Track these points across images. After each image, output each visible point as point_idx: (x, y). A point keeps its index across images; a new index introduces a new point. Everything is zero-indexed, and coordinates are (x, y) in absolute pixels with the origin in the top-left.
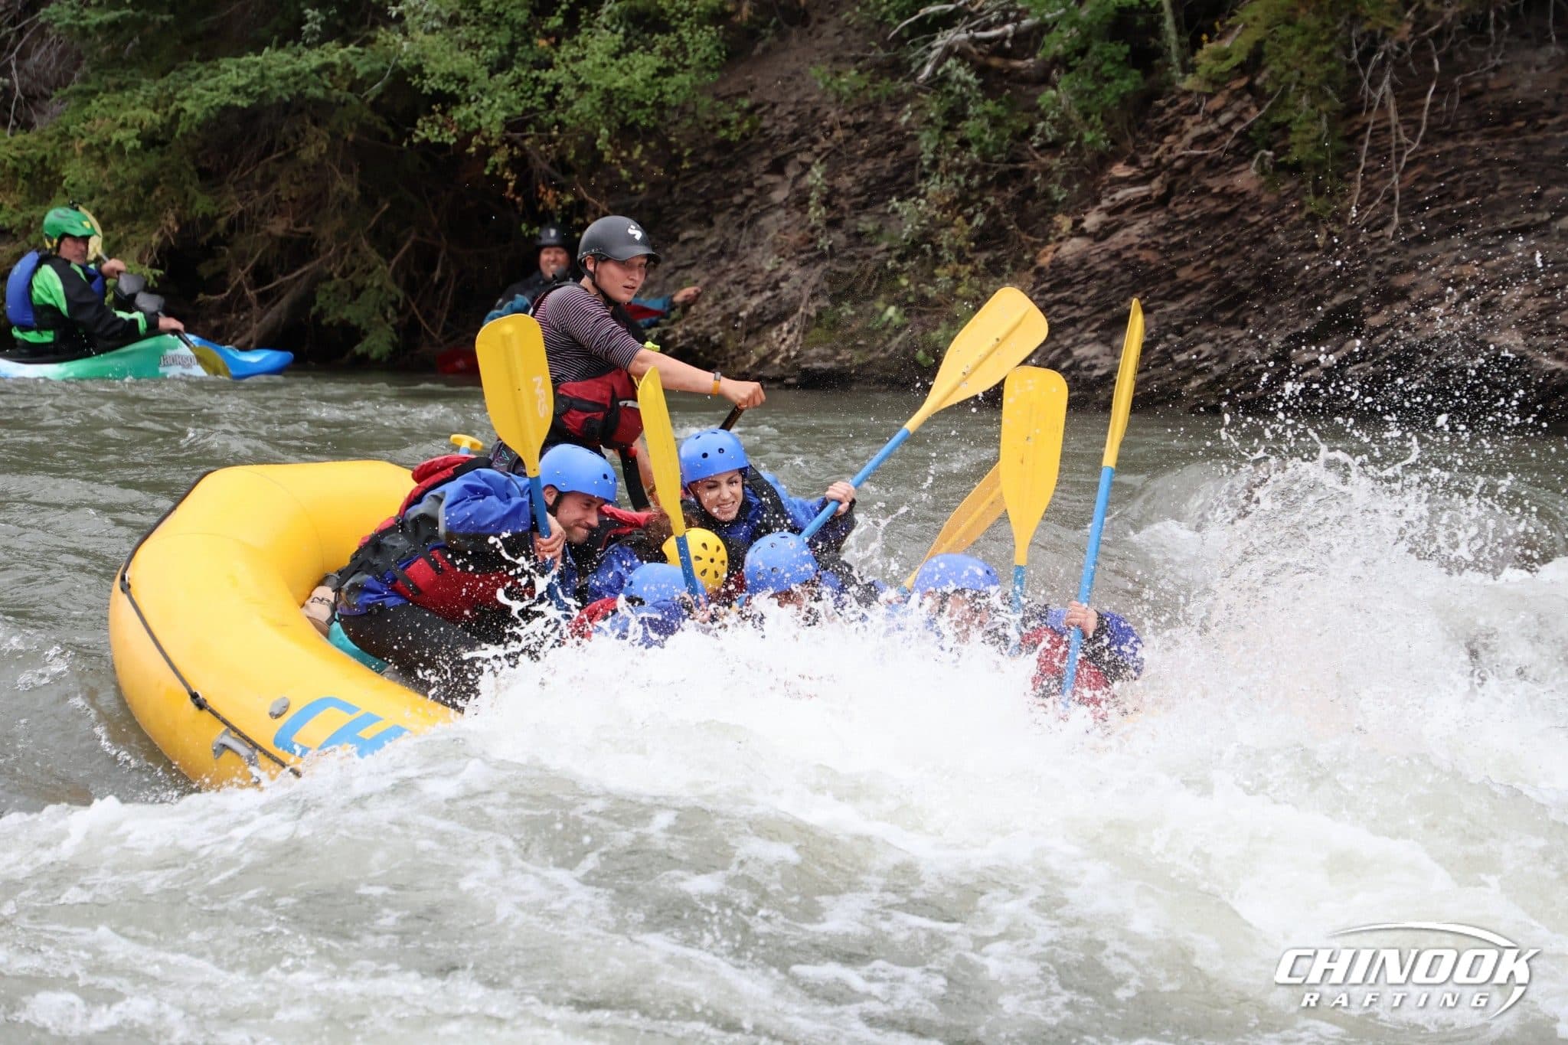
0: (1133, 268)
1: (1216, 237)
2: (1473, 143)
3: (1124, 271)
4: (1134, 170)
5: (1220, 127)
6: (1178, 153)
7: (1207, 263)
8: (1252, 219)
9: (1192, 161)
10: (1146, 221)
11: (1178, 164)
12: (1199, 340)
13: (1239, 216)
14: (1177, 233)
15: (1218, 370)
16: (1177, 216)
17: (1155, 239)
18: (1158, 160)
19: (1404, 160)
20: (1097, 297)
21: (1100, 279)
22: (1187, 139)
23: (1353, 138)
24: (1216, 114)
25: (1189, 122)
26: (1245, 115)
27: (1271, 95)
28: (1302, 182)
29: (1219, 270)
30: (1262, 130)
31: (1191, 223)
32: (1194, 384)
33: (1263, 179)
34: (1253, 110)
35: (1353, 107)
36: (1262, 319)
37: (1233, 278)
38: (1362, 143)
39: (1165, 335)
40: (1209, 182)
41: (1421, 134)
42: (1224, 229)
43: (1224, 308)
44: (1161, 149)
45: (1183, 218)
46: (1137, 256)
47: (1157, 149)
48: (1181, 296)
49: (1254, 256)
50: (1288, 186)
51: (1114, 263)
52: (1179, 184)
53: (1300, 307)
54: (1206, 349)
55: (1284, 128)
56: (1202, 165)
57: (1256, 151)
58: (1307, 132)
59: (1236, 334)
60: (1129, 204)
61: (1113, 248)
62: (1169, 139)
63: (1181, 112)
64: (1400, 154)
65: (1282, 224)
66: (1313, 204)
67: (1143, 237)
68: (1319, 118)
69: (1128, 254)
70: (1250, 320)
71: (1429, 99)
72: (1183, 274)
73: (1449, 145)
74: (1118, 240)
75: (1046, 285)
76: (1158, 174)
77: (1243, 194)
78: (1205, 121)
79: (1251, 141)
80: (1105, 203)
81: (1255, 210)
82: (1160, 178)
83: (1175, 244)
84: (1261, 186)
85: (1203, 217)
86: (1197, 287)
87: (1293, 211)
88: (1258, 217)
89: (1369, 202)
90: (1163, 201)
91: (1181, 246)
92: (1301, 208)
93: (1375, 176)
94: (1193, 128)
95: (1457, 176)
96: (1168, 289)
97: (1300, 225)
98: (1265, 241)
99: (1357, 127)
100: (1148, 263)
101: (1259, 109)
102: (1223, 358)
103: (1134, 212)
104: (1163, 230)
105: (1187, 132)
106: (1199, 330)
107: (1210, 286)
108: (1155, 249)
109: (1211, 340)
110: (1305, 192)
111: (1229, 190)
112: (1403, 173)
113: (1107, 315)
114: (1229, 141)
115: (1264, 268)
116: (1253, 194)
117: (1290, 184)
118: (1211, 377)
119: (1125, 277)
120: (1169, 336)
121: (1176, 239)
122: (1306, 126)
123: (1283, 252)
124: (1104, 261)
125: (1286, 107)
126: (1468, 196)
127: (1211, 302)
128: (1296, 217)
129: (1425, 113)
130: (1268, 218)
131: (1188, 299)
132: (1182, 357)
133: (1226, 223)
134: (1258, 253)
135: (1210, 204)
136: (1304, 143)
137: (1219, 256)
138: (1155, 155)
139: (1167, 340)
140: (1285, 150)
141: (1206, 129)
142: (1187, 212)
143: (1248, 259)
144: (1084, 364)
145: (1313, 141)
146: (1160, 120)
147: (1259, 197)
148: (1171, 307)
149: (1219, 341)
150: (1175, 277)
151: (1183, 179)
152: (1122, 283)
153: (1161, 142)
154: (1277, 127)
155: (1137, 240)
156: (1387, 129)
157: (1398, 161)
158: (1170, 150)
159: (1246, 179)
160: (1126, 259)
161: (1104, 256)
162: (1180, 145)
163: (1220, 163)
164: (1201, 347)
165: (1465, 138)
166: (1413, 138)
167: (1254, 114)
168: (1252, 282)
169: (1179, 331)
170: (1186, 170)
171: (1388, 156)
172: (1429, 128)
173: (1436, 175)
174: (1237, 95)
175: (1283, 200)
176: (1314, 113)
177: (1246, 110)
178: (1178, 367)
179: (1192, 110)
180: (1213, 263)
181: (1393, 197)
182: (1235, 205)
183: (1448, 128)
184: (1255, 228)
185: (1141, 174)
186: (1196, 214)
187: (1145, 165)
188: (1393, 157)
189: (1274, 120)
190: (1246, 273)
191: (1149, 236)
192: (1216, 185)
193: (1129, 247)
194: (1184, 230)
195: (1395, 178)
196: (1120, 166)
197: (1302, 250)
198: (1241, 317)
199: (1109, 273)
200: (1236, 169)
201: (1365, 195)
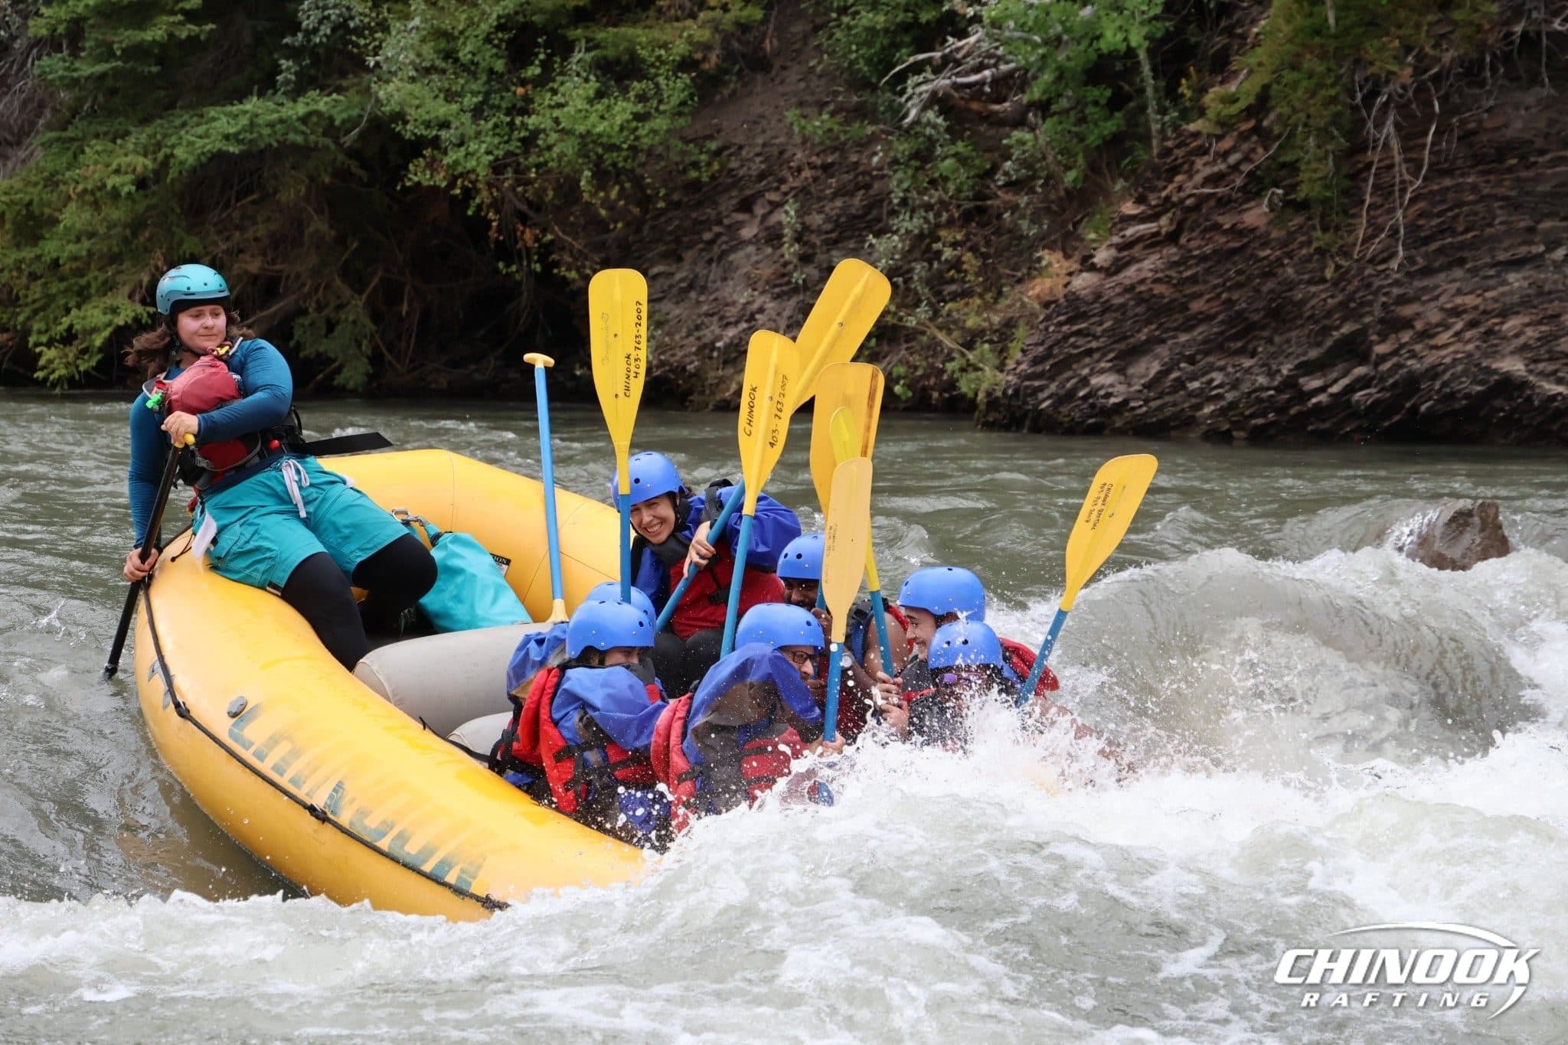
0: (1147, 301)
1: (1228, 270)
2: (1470, 180)
3: (1138, 304)
4: (1142, 208)
5: (1229, 167)
6: (1188, 192)
7: (1219, 295)
8: (1263, 254)
9: (1203, 199)
10: (1158, 256)
11: (1189, 202)
12: (1211, 368)
13: (1249, 251)
14: (1190, 267)
15: (1230, 396)
16: (1190, 251)
17: (1168, 273)
18: (1168, 198)
19: (1408, 196)
20: (1112, 329)
21: (1115, 311)
22: (1198, 178)
23: (1357, 177)
24: (1225, 155)
25: (1199, 163)
26: (1253, 156)
27: (1279, 136)
28: (1309, 218)
29: (1230, 302)
30: (1269, 168)
31: (1204, 258)
32: (1208, 409)
33: (1272, 216)
34: (1260, 150)
35: (1358, 146)
36: (1272, 349)
37: (1243, 311)
38: (1366, 180)
39: (1178, 364)
40: (1220, 219)
41: (1424, 172)
42: (1235, 264)
43: (1235, 338)
44: (1170, 187)
45: (1196, 253)
46: (1151, 290)
47: (1165, 188)
48: (1192, 328)
49: (1265, 289)
50: (1296, 222)
51: (1128, 296)
52: (1189, 222)
53: (1308, 336)
54: (1218, 377)
55: (1293, 168)
56: (1212, 203)
57: (1265, 188)
58: (1315, 171)
59: (1247, 363)
60: (1139, 239)
61: (1128, 282)
62: (1179, 178)
63: (1191, 153)
64: (1403, 191)
65: (1291, 258)
66: (1321, 238)
67: (1156, 272)
68: (1326, 158)
69: (1142, 288)
70: (1260, 349)
71: (1430, 138)
72: (1196, 306)
73: (1447, 182)
74: (1130, 274)
75: (1062, 318)
76: (1167, 211)
77: (1253, 230)
78: (1215, 161)
79: (1260, 180)
80: (1116, 239)
81: (1264, 245)
82: (1170, 215)
83: (1188, 278)
84: (1269, 223)
85: (1215, 252)
86: (1208, 318)
87: (1302, 245)
88: (1268, 252)
89: (1375, 236)
90: (1173, 238)
91: (1194, 279)
92: (1309, 242)
93: (1379, 212)
94: (1204, 168)
95: (1457, 211)
96: (1181, 320)
97: (1308, 259)
98: (1275, 275)
99: (1360, 166)
100: (1162, 296)
101: (1266, 149)
102: (1234, 386)
103: (1145, 248)
104: (1173, 265)
105: (1198, 171)
106: (1210, 359)
107: (1221, 317)
108: (1168, 283)
109: (1222, 369)
110: (1314, 228)
111: (1240, 226)
112: (1406, 209)
113: (1122, 346)
114: (1239, 182)
115: (1273, 300)
116: (1263, 229)
117: (1298, 220)
118: (1223, 403)
119: (1140, 310)
120: (1183, 365)
121: (1189, 273)
122: (1314, 165)
123: (1292, 286)
124: (1120, 294)
125: (1293, 147)
126: (1466, 231)
127: (1221, 333)
128: (1304, 251)
129: (1427, 152)
130: (1278, 253)
131: (1200, 329)
132: (1196, 385)
133: (1236, 258)
134: (1270, 285)
135: (1223, 239)
136: (1311, 180)
137: (1230, 289)
138: (1164, 194)
139: (1180, 369)
140: (1292, 188)
141: (1216, 169)
142: (1199, 247)
143: (1257, 291)
144: (1102, 392)
145: (1320, 179)
146: (1169, 160)
147: (1268, 233)
148: (1183, 338)
149: (1230, 369)
150: (1188, 309)
151: (1194, 216)
152: (1136, 315)
153: (1171, 181)
154: (1284, 165)
155: (1150, 275)
156: (1391, 166)
157: (1401, 197)
158: (1180, 189)
159: (1256, 215)
160: (1141, 292)
161: (1118, 290)
162: (1190, 184)
163: (1230, 201)
164: (1214, 375)
165: (1463, 175)
166: (1415, 174)
167: (1261, 156)
168: (1262, 313)
169: (1191, 360)
170: (1197, 207)
171: (1391, 193)
172: (1431, 165)
173: (1436, 210)
174: (1244, 137)
175: (1291, 236)
176: (1321, 153)
177: (1253, 150)
178: (1191, 394)
179: (1203, 151)
180: (1224, 296)
181: (1397, 231)
182: (1246, 240)
183: (1446, 166)
184: (1265, 262)
185: (1150, 212)
186: (1208, 249)
187: (1153, 203)
188: (1397, 194)
189: (1282, 159)
190: (1255, 306)
191: (1162, 271)
192: (1227, 222)
193: (1142, 281)
194: (1197, 265)
195: (1399, 213)
196: (1129, 204)
197: (1310, 282)
198: (1250, 347)
199: (1123, 305)
200: (1245, 206)
201: (1370, 231)
